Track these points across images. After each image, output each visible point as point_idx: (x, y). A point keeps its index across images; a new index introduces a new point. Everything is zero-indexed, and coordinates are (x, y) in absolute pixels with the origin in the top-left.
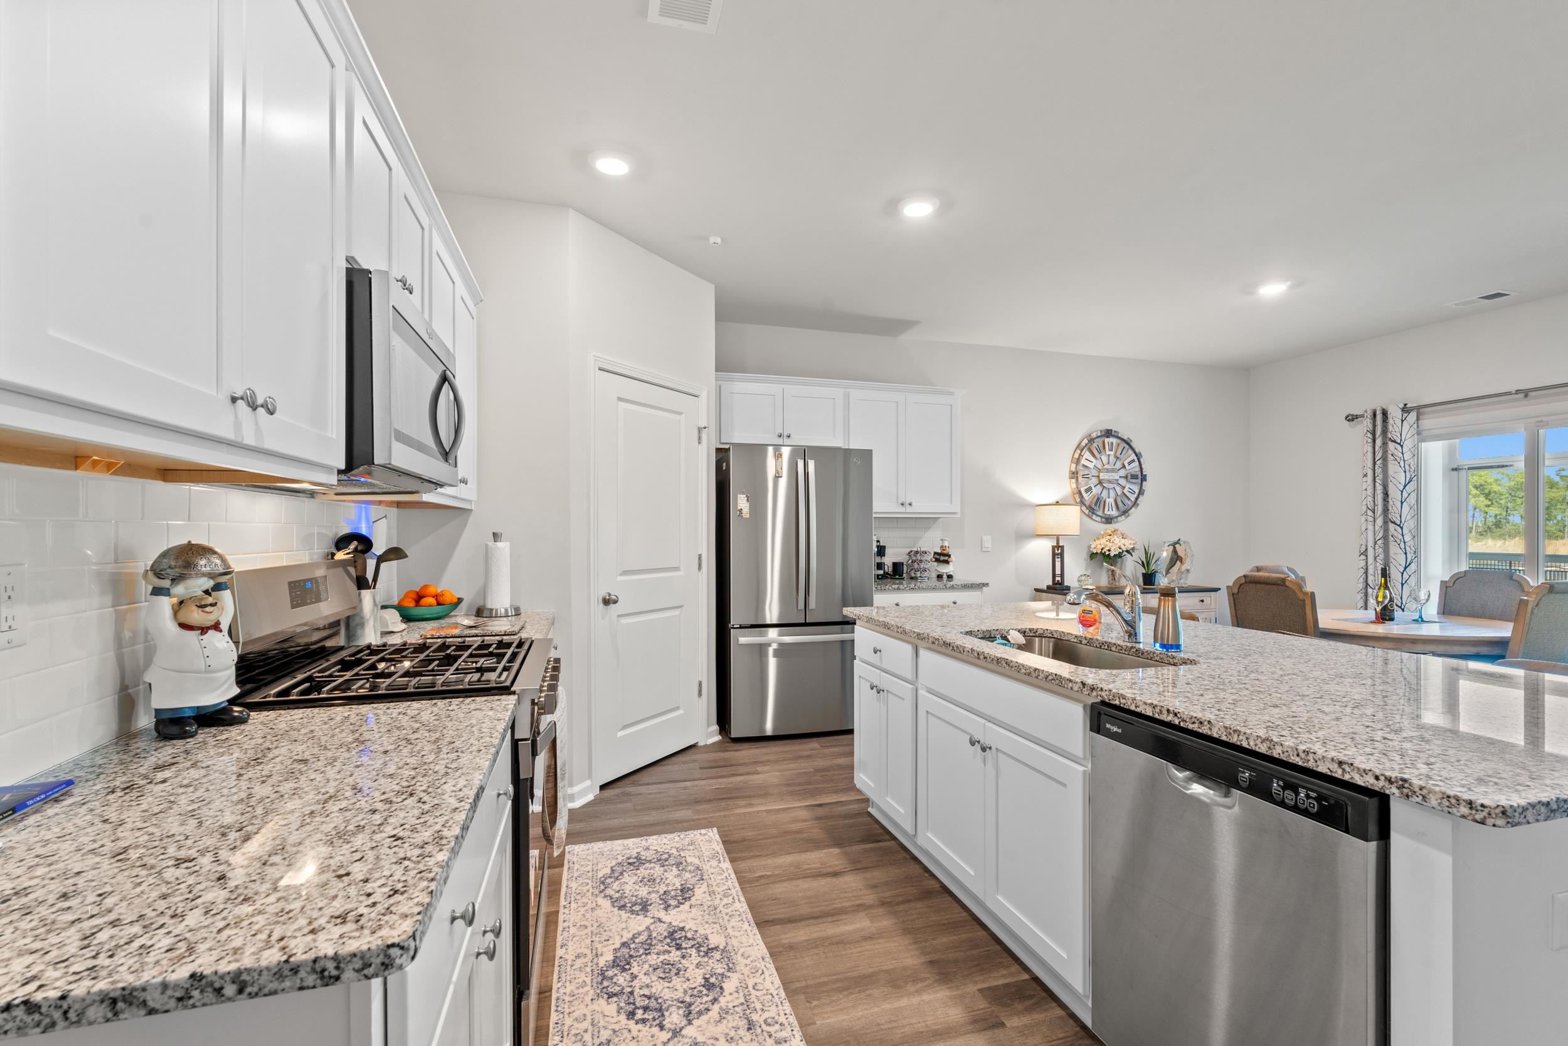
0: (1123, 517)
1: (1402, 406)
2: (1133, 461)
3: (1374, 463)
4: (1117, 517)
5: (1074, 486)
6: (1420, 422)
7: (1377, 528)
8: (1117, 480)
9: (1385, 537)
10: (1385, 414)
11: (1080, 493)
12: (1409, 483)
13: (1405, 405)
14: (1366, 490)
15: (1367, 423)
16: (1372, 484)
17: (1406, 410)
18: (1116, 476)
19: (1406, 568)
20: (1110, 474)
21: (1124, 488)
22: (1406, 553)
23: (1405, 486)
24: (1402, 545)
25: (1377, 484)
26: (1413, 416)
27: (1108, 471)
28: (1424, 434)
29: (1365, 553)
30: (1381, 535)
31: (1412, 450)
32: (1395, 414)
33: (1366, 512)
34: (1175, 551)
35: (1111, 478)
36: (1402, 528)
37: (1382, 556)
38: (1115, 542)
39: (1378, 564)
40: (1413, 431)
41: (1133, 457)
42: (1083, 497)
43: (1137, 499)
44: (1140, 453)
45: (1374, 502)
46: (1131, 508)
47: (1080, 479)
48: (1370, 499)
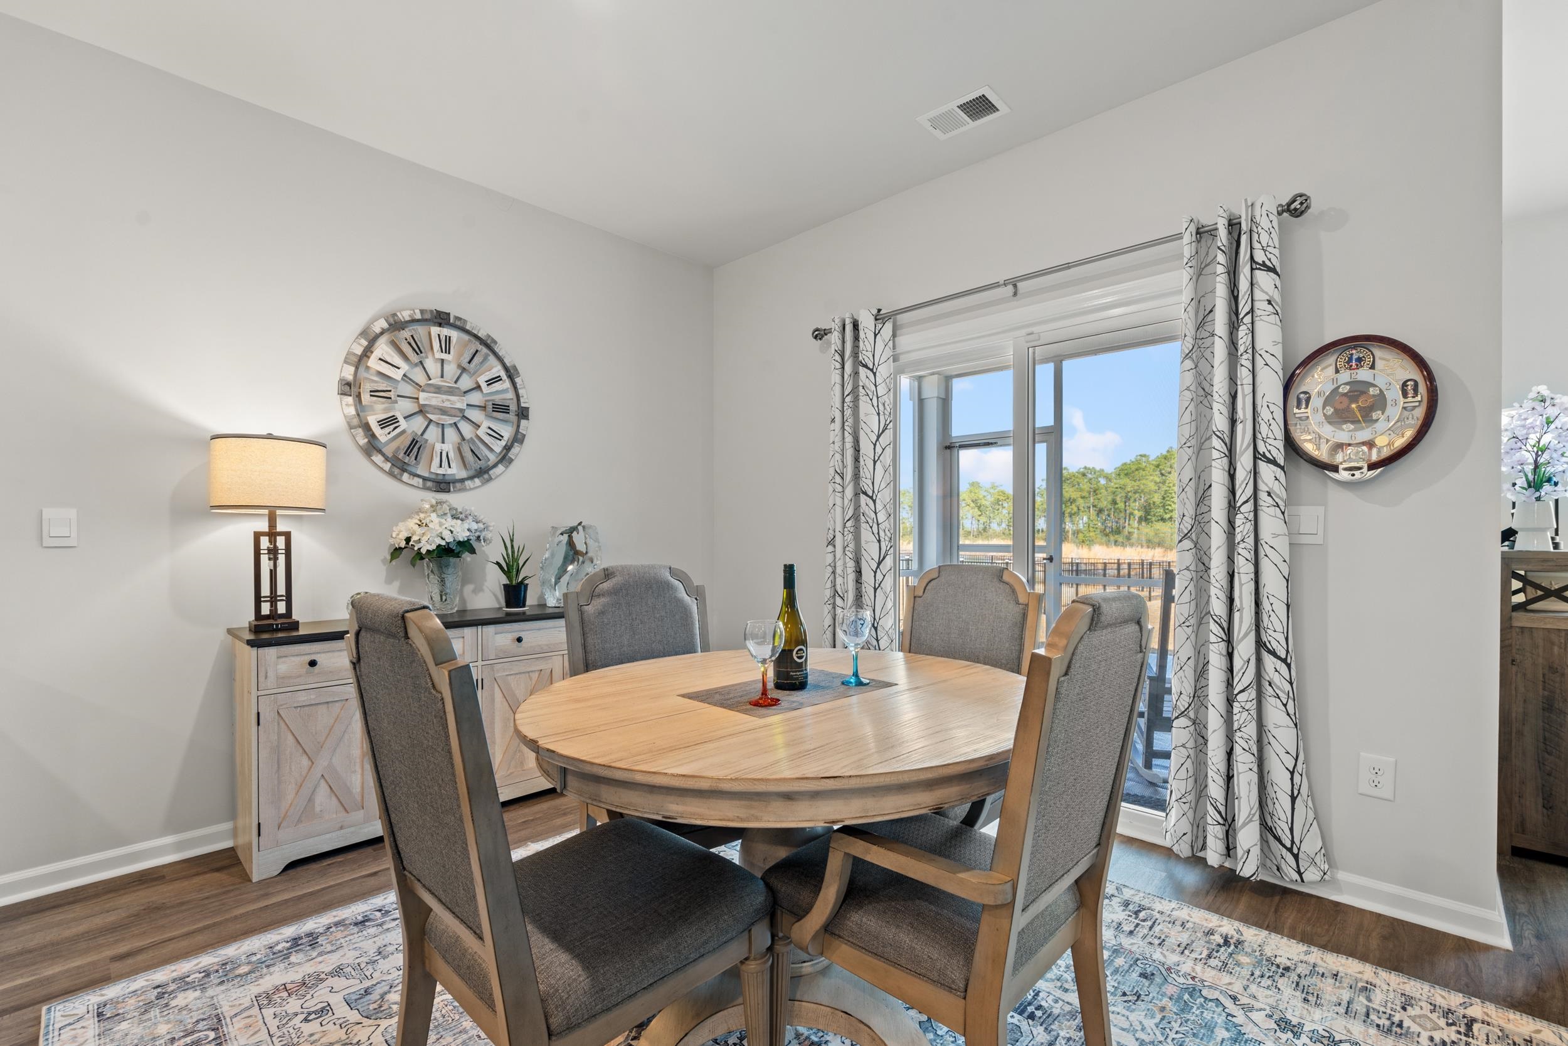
0: (476, 480)
1: (875, 312)
2: (498, 379)
3: (843, 402)
4: (462, 481)
5: (352, 411)
6: (897, 339)
7: (846, 502)
8: (462, 411)
9: (856, 517)
10: (856, 326)
11: (367, 427)
12: (883, 431)
13: (879, 310)
14: (834, 443)
15: (835, 338)
16: (840, 434)
17: (879, 317)
18: (459, 403)
19: (879, 564)
20: (444, 397)
21: (477, 426)
22: (879, 541)
23: (879, 437)
24: (875, 526)
25: (846, 434)
26: (888, 328)
27: (438, 390)
28: (903, 359)
29: (832, 542)
30: (850, 513)
31: (887, 381)
32: (867, 323)
33: (834, 478)
34: (571, 544)
35: (447, 404)
36: (874, 501)
37: (852, 546)
38: (431, 525)
39: (848, 559)
40: (888, 352)
41: (498, 370)
42: (373, 436)
43: (508, 448)
44: (515, 367)
45: (843, 462)
46: (495, 466)
47: (366, 398)
48: (838, 457)
